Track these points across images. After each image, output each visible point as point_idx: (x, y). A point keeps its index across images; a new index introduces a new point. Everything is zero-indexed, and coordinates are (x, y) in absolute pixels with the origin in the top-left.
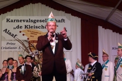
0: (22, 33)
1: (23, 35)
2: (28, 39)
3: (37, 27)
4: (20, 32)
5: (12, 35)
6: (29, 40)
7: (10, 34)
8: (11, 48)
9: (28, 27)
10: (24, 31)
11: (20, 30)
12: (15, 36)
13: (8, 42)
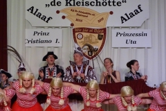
0: (61, 14)
1: (64, 17)
2: (72, 25)
3: (87, 4)
4: (58, 12)
5: (44, 18)
6: (74, 27)
7: (39, 15)
8: (42, 42)
9: (72, 3)
10: (63, 11)
11: (57, 8)
12: (49, 19)
13: (36, 30)
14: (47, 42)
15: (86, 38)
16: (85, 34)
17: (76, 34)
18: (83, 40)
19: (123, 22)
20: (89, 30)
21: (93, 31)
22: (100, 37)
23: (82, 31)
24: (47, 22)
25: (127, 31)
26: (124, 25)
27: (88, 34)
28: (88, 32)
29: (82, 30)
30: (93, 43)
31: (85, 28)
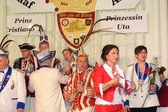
2: (57, 10)
5: (26, 3)
6: (58, 12)
8: (24, 30)
12: (31, 4)
13: (17, 17)
15: (72, 24)
16: (71, 20)
17: (61, 20)
18: (68, 26)
19: (114, 4)
20: (75, 15)
21: (80, 16)
24: (29, 7)
25: (119, 14)
26: (115, 7)
27: (75, 19)
29: (67, 15)
30: (80, 29)
31: (71, 13)
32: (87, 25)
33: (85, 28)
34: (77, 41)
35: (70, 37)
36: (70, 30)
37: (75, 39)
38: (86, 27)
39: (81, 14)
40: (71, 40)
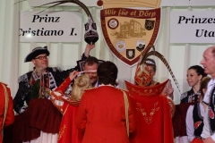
6: (102, 8)
8: (47, 33)
14: (56, 33)
15: (124, 27)
16: (123, 20)
20: (129, 13)
22: (149, 25)
23: (117, 15)
27: (128, 20)
28: (128, 16)
29: (117, 11)
30: (137, 35)
31: (122, 9)
32: (148, 28)
33: (145, 34)
34: (131, 53)
35: (121, 47)
36: (120, 36)
37: (128, 51)
38: (146, 31)
39: (138, 11)
40: (122, 52)
